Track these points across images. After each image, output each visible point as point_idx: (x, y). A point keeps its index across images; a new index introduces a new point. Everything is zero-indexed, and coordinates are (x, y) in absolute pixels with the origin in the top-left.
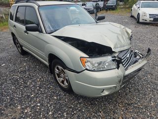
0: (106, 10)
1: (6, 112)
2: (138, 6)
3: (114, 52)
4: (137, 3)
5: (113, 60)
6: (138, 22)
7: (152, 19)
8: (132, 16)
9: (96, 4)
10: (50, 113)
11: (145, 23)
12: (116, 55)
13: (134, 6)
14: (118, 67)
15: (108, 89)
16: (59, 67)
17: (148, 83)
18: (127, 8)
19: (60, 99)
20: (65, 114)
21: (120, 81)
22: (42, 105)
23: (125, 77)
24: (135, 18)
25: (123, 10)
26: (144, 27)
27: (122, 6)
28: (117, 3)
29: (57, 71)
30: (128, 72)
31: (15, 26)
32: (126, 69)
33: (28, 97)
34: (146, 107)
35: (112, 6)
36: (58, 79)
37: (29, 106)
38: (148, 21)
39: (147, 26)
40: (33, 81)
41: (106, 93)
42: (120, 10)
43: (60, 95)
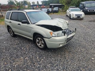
0: (53, 13)
1: (16, 60)
2: (69, 11)
3: (63, 29)
4: (69, 9)
5: (63, 32)
6: (70, 18)
7: (77, 17)
8: (67, 16)
9: (48, 10)
10: (38, 58)
11: (74, 19)
12: (63, 30)
13: (68, 10)
14: (65, 35)
15: (61, 44)
16: (39, 38)
17: (77, 44)
18: (64, 11)
19: (40, 53)
20: (44, 57)
21: (66, 41)
22: (33, 56)
23: (68, 39)
24: (68, 17)
25: (62, 12)
26: (73, 20)
27: (61, 11)
28: (58, 9)
29: (37, 41)
30: (68, 37)
31: (10, 22)
32: (68, 36)
33: (25, 53)
34: (77, 52)
35: (56, 11)
36: (38, 44)
37: (27, 57)
38: (75, 18)
39: (75, 20)
40: (24, 47)
41: (61, 46)
42: (60, 13)
43: (40, 51)
